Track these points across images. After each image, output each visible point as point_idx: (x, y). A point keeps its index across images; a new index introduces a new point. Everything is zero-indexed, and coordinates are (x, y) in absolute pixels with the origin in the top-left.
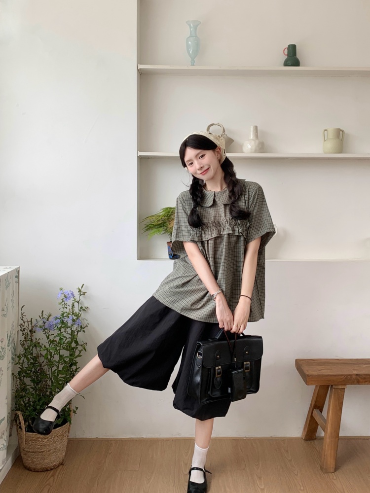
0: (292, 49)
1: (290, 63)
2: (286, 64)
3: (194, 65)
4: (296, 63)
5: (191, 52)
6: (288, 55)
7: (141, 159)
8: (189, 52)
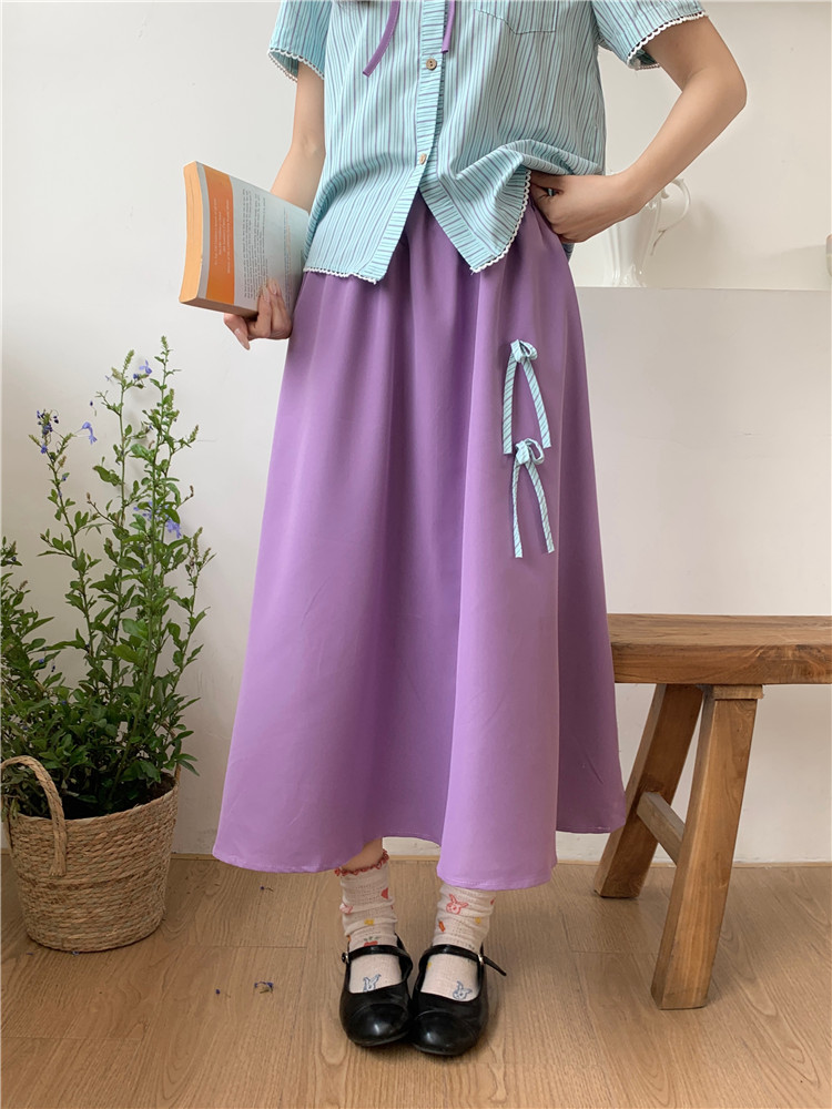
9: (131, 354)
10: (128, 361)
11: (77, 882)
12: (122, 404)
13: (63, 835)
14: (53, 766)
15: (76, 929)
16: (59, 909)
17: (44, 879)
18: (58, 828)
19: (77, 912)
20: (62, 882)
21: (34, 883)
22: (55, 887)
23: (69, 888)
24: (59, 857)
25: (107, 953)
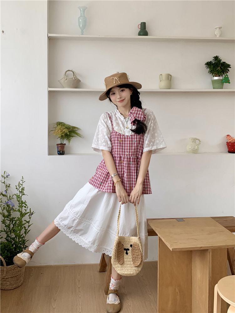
0: (143, 25)
1: (142, 34)
2: (139, 35)
3: (83, 34)
4: (146, 34)
5: (81, 26)
6: (141, 28)
7: (50, 92)
8: (79, 26)
11: (8, 277)
15: (7, 286)
17: (2, 277)
18: (5, 268)
20: (5, 277)
22: (4, 278)
25: (13, 290)
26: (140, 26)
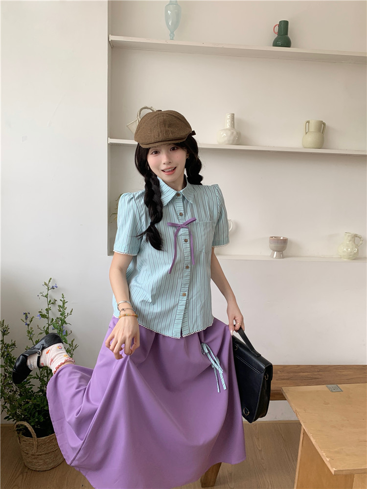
1: (280, 43)
3: (173, 39)
4: (287, 43)
6: (279, 33)
8: (167, 24)
9: (51, 279)
10: (50, 281)
11: (41, 453)
12: (48, 294)
13: (37, 443)
14: (33, 424)
15: (40, 465)
16: (35, 461)
17: (30, 453)
18: (35, 440)
19: (41, 461)
20: (36, 454)
21: (27, 454)
22: (34, 455)
23: (38, 455)
24: (35, 448)
25: (49, 471)
26: (277, 28)
